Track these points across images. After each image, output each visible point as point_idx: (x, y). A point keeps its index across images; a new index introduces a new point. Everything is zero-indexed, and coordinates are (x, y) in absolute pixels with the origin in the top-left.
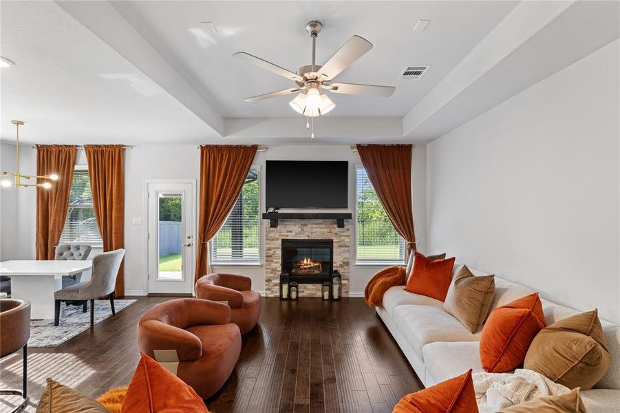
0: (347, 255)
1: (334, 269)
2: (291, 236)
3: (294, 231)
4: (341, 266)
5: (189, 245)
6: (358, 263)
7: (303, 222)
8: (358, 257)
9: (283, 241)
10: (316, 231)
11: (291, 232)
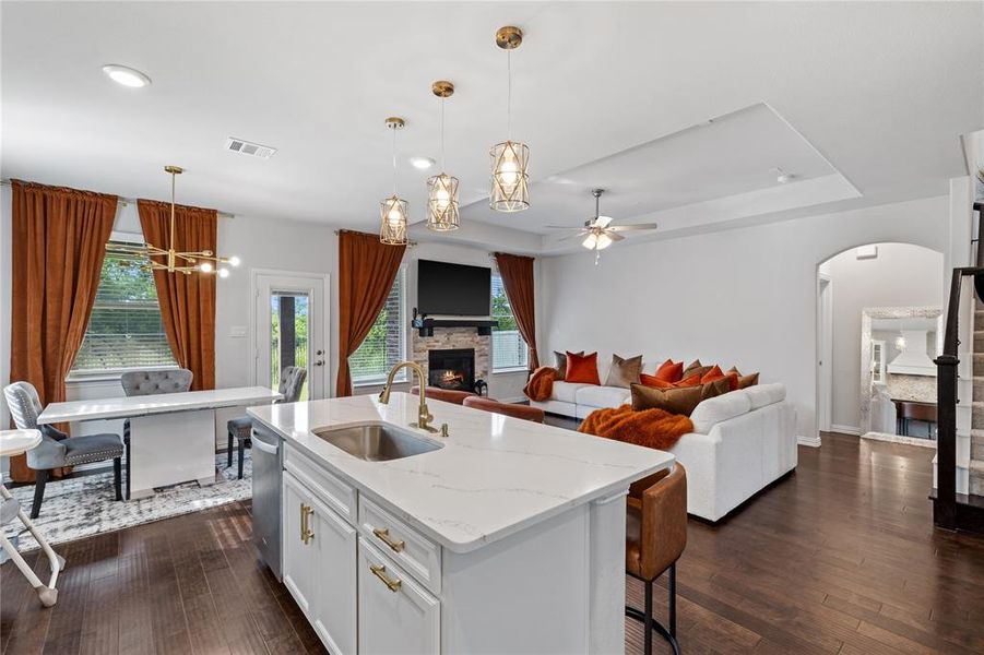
0: (486, 364)
1: (476, 380)
2: (438, 347)
3: (442, 341)
4: (482, 376)
5: (319, 364)
6: (494, 372)
7: (449, 330)
8: (494, 366)
9: (430, 352)
10: (459, 340)
11: (437, 341)
